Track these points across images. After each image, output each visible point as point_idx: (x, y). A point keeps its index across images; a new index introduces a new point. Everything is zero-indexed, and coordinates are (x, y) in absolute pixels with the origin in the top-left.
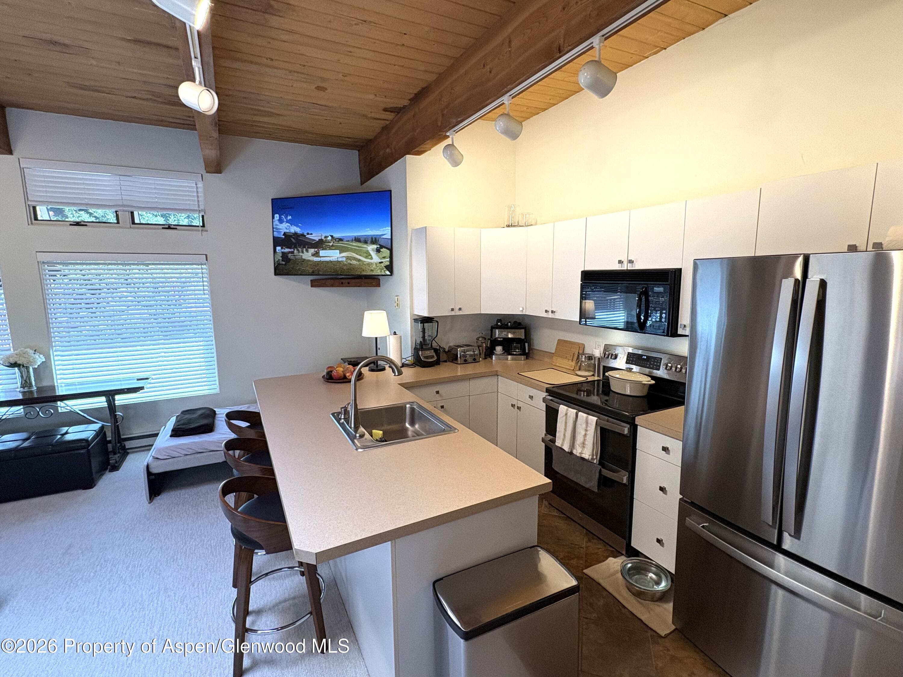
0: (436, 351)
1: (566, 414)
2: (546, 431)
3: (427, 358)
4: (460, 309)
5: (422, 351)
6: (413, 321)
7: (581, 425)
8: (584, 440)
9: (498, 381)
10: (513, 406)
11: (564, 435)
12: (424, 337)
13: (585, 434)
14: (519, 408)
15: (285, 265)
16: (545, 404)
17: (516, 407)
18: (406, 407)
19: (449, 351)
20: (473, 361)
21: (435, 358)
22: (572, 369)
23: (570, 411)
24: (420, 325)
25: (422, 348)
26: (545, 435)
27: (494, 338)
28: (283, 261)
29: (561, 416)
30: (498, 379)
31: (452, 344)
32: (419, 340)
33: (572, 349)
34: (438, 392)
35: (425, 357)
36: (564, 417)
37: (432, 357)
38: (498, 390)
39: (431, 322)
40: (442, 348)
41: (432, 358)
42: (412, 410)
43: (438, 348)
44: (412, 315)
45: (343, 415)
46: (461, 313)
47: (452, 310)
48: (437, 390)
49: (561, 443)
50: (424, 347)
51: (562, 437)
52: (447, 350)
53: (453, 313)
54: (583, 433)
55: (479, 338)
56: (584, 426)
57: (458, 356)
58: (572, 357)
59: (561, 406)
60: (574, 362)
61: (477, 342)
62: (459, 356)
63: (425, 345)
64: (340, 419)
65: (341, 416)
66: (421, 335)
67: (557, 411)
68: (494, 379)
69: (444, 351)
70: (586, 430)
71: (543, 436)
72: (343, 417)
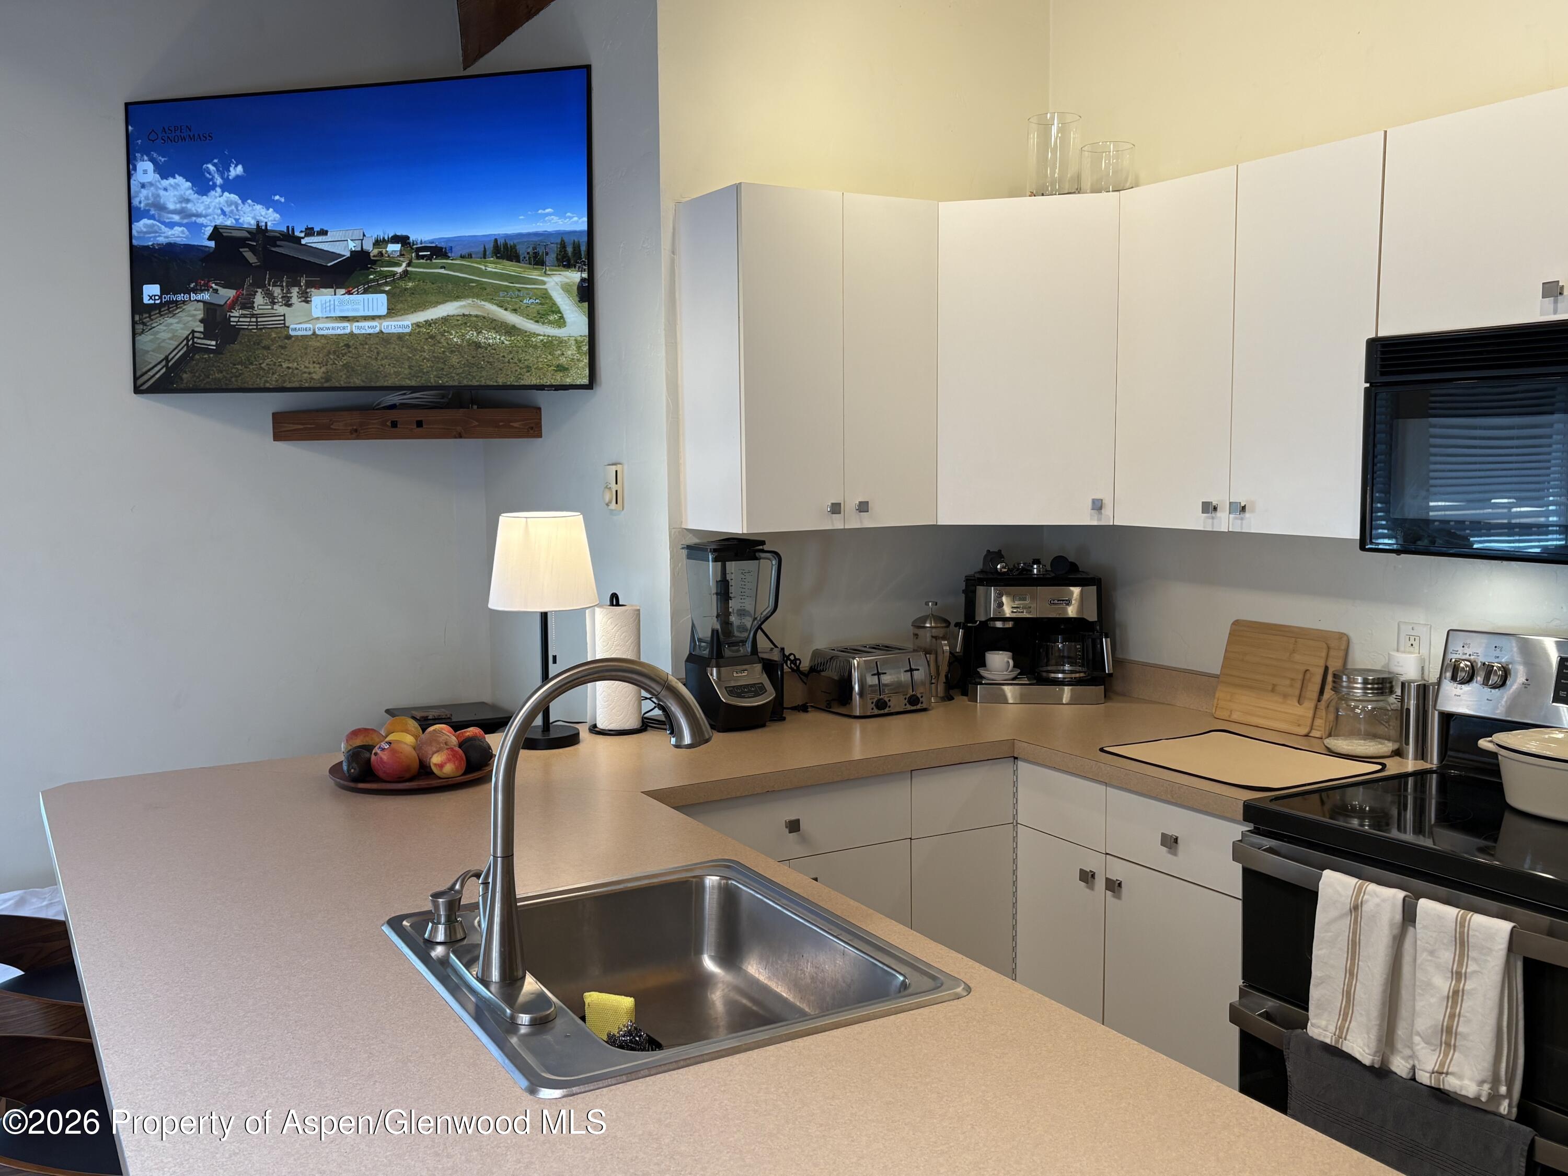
0: (770, 668)
1: (1356, 908)
2: (1244, 977)
3: (739, 696)
4: (863, 507)
5: (718, 666)
6: (685, 552)
7: (1432, 953)
8: (1452, 1016)
9: (1015, 784)
10: (1087, 877)
11: (1349, 996)
12: (724, 615)
13: (1456, 993)
14: (1114, 886)
15: (218, 351)
16: (1238, 868)
17: (1100, 883)
18: (700, 886)
19: (813, 669)
20: (909, 708)
21: (769, 696)
22: (1304, 731)
23: (1375, 894)
24: (711, 568)
25: (720, 655)
26: (1242, 993)
27: (981, 617)
28: (207, 335)
29: (1333, 913)
30: (1015, 772)
31: (822, 642)
32: (708, 625)
33: (1297, 657)
34: (794, 826)
35: (732, 691)
36: (1346, 921)
37: (758, 690)
38: (1015, 816)
39: (756, 558)
40: (788, 657)
41: (757, 694)
42: (729, 897)
43: (776, 656)
44: (678, 532)
45: (441, 928)
46: (867, 522)
47: (836, 509)
48: (793, 818)
49: (1332, 1028)
50: (727, 652)
51: (1338, 1001)
52: (805, 665)
53: (836, 523)
54: (1443, 984)
55: (924, 619)
56: (1447, 956)
57: (851, 688)
58: (1298, 685)
59: (1327, 873)
60: (1309, 705)
61: (916, 635)
62: (857, 688)
63: (731, 644)
64: (431, 944)
65: (434, 931)
66: (711, 606)
67: (1311, 897)
68: (1002, 771)
69: (797, 670)
70: (1458, 976)
71: (1235, 998)
72: (441, 937)
